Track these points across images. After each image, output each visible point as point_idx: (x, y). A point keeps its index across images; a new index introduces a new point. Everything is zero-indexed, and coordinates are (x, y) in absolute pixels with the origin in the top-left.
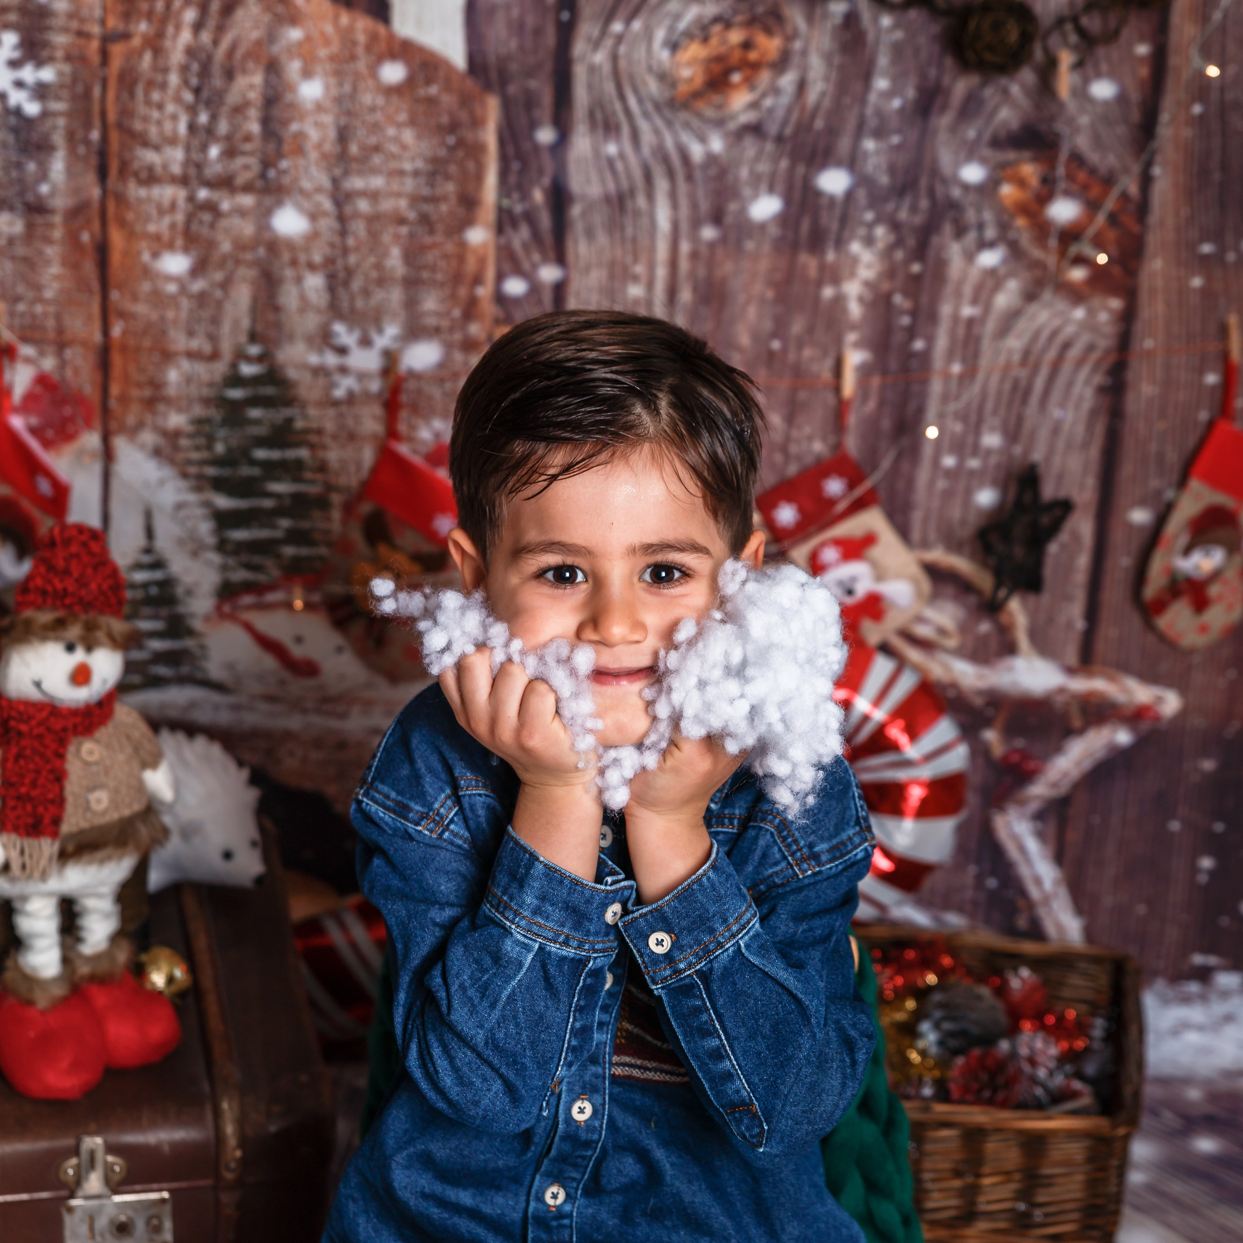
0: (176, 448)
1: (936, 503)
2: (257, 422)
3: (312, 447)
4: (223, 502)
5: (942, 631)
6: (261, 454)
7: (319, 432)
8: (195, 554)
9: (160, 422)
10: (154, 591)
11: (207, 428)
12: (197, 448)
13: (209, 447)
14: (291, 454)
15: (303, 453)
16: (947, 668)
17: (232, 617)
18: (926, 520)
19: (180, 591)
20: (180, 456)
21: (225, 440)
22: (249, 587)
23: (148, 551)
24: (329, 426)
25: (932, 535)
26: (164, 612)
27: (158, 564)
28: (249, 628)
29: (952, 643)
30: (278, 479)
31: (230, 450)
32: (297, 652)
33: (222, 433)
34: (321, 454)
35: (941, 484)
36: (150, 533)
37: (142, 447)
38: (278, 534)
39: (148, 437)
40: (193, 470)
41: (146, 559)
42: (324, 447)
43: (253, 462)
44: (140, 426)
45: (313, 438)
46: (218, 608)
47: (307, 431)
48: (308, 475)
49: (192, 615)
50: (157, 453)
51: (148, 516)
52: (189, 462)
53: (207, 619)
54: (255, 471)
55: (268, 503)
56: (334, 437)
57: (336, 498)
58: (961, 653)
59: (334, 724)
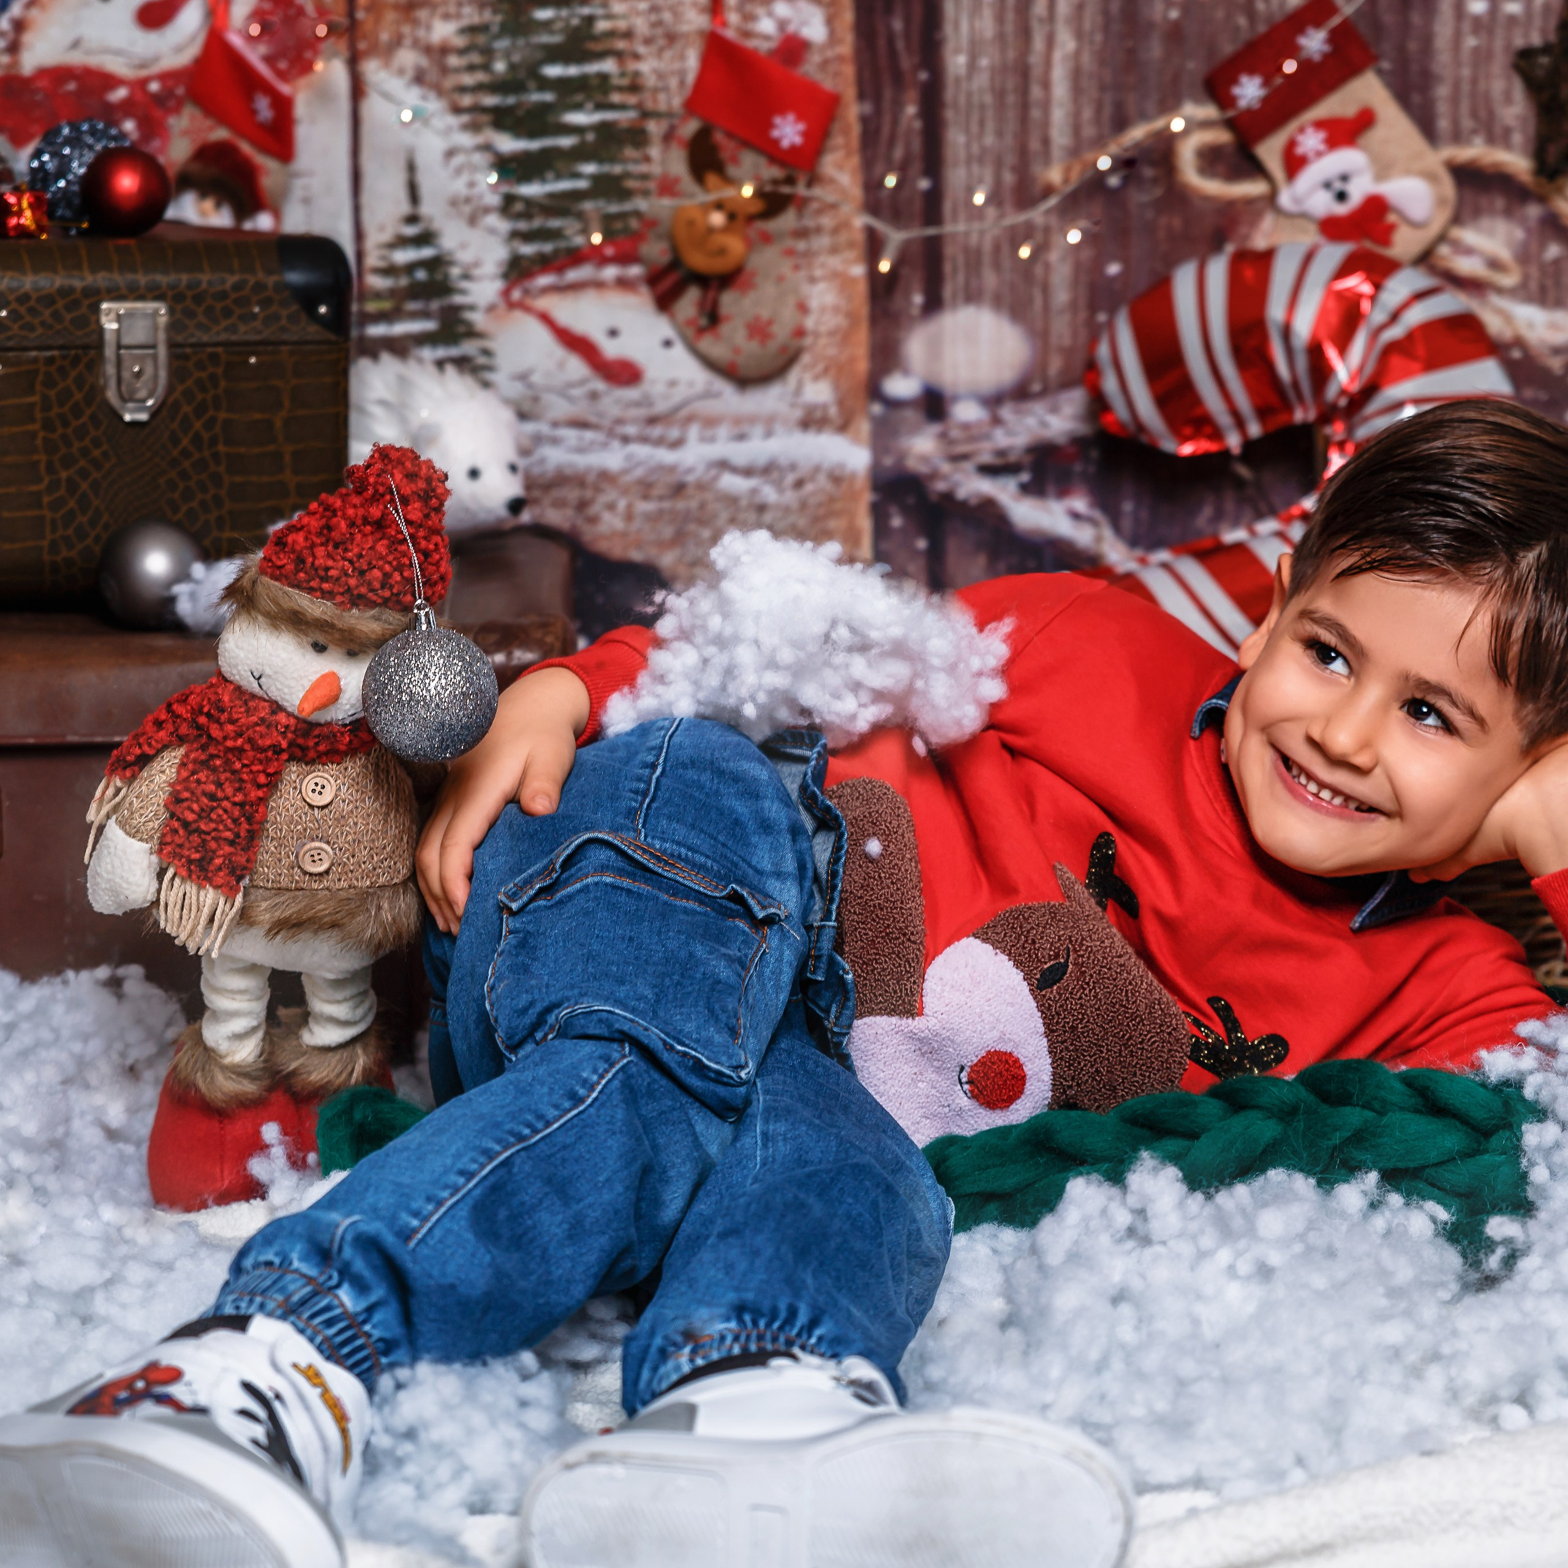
0: (445, 70)
1: (1466, 72)
2: (546, 25)
3: (619, 55)
4: (508, 144)
5: (1495, 264)
6: (553, 71)
7: (628, 35)
8: (473, 220)
9: (421, 33)
10: (421, 275)
11: (481, 39)
12: (471, 68)
13: (486, 67)
14: (593, 68)
15: (608, 66)
16: (1508, 318)
17: (521, 306)
18: (1455, 100)
19: (455, 271)
20: (450, 82)
21: (507, 54)
22: (544, 263)
23: (412, 219)
24: (641, 25)
25: (1467, 123)
26: (435, 305)
27: (425, 238)
28: (546, 319)
29: (1508, 280)
30: (578, 107)
31: (512, 67)
32: (611, 349)
33: (502, 44)
34: (632, 66)
35: (1471, 42)
36: (414, 193)
37: (401, 72)
38: (582, 184)
39: (408, 57)
40: (467, 100)
41: (410, 231)
42: (637, 57)
43: (545, 84)
44: (397, 42)
45: (621, 45)
46: (506, 293)
47: (611, 34)
48: (616, 98)
49: (472, 308)
50: (419, 78)
51: (411, 168)
52: (463, 89)
53: (491, 309)
54: (548, 97)
55: (566, 142)
56: (648, 41)
57: (654, 128)
58: (1523, 293)
59: (666, 456)
